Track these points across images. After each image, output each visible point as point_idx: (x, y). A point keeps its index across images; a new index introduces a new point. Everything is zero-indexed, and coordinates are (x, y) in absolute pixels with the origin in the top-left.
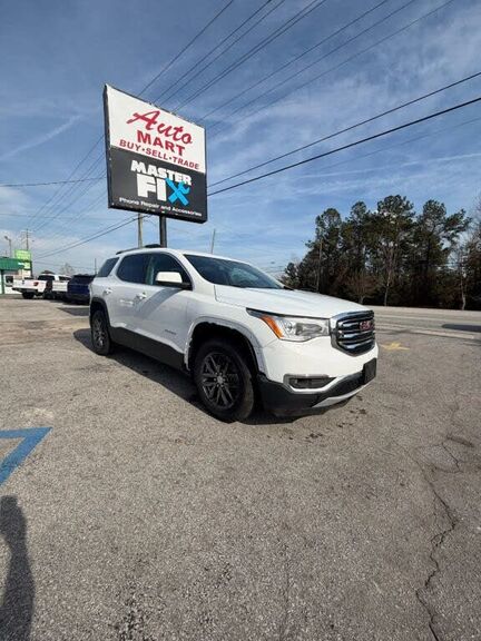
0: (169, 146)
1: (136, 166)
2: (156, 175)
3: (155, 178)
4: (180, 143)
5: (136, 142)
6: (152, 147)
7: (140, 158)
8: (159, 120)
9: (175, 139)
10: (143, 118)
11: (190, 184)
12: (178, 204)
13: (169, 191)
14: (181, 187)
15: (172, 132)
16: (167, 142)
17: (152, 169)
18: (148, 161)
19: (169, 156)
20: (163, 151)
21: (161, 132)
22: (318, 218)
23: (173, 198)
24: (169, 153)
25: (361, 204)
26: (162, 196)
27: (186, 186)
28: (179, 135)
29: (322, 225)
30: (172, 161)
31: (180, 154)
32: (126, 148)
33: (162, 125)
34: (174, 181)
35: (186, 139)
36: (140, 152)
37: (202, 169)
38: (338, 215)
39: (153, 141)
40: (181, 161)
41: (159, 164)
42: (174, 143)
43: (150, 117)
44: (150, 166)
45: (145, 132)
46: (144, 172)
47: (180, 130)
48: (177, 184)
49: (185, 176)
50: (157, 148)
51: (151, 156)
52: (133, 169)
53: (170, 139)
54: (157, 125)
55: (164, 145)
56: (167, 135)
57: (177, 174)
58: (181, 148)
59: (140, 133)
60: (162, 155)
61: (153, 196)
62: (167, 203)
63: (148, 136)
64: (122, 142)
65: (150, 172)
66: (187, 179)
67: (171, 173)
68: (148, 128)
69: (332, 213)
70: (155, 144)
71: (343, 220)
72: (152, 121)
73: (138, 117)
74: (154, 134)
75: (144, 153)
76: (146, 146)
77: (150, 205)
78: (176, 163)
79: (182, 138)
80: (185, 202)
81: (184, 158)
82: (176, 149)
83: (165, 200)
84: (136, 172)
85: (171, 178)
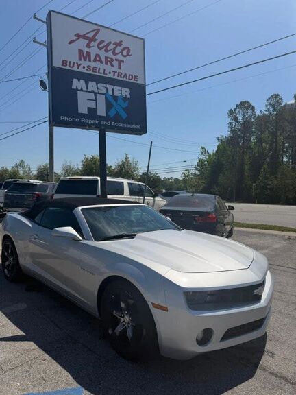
0: (109, 61)
1: (76, 84)
2: (96, 91)
3: (95, 94)
4: (119, 57)
5: (77, 60)
6: (92, 64)
7: (80, 76)
8: (99, 37)
9: (114, 54)
10: (84, 37)
11: (129, 96)
12: (117, 118)
13: (109, 106)
14: (120, 100)
15: (111, 47)
16: (106, 58)
17: (93, 85)
18: (87, 78)
19: (109, 71)
20: (102, 67)
21: (100, 49)
22: (231, 112)
23: (112, 113)
24: (109, 68)
26: (102, 111)
27: (125, 99)
28: (118, 49)
30: (111, 76)
31: (120, 68)
32: (68, 67)
33: (102, 42)
34: (113, 95)
35: (125, 53)
36: (81, 69)
37: (140, 81)
38: (253, 108)
39: (92, 58)
40: (120, 74)
41: (99, 79)
42: (114, 57)
43: (90, 35)
45: (85, 50)
46: (85, 89)
47: (119, 44)
48: (116, 98)
49: (124, 89)
50: (97, 64)
51: (91, 72)
52: (74, 87)
53: (110, 54)
54: (97, 42)
55: (103, 60)
56: (107, 51)
57: (116, 88)
58: (120, 62)
59: (81, 52)
60: (102, 71)
61: (92, 112)
62: (107, 118)
63: (88, 54)
64: (64, 62)
65: (90, 89)
66: (126, 92)
67: (110, 87)
68: (88, 46)
69: (246, 106)
70: (95, 61)
71: (258, 113)
72: (93, 39)
73: (78, 36)
74: (94, 51)
75: (85, 71)
77: (90, 122)
78: (116, 77)
79: (122, 52)
80: (124, 115)
81: (123, 71)
82: (116, 63)
83: (104, 115)
84: (77, 90)
85: (110, 93)
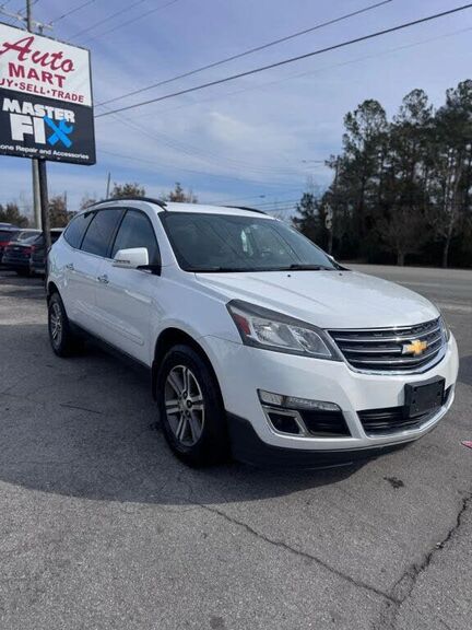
0: (46, 77)
1: (8, 105)
2: (32, 113)
3: (32, 117)
4: (60, 72)
5: (7, 77)
6: (27, 81)
7: (12, 95)
8: (33, 48)
9: (53, 68)
10: (14, 47)
11: (73, 121)
12: (60, 146)
13: (49, 132)
14: (62, 125)
15: (49, 60)
16: (43, 73)
17: (27, 106)
18: (21, 97)
19: (47, 89)
20: (39, 84)
21: (35, 62)
22: (349, 116)
23: (53, 140)
24: (46, 86)
25: (419, 92)
26: (40, 138)
27: (68, 124)
28: (58, 63)
29: (355, 129)
30: (50, 96)
31: (60, 85)
33: (37, 53)
34: (54, 119)
35: (66, 67)
36: (13, 88)
37: (87, 102)
38: (382, 111)
39: (27, 73)
40: (61, 94)
41: (36, 100)
42: (53, 73)
43: (23, 45)
44: (25, 104)
45: (17, 63)
46: (19, 111)
47: (58, 56)
48: (57, 123)
49: (66, 112)
50: (33, 81)
51: (25, 91)
52: (5, 108)
53: (47, 69)
54: (31, 54)
55: (40, 76)
56: (43, 64)
57: (58, 111)
58: (61, 78)
59: (11, 65)
60: (38, 89)
61: (29, 140)
62: (47, 146)
63: (21, 68)
65: (25, 111)
66: (69, 116)
67: (50, 109)
68: (21, 58)
69: (370, 107)
70: (30, 76)
71: (390, 119)
72: (25, 50)
73: (8, 46)
74: (28, 65)
75: (17, 89)
76: (18, 80)
77: (26, 150)
78: (56, 97)
79: (62, 66)
80: (68, 143)
81: (65, 90)
82: (55, 80)
83: (44, 142)
84: (9, 112)
85: (50, 116)
